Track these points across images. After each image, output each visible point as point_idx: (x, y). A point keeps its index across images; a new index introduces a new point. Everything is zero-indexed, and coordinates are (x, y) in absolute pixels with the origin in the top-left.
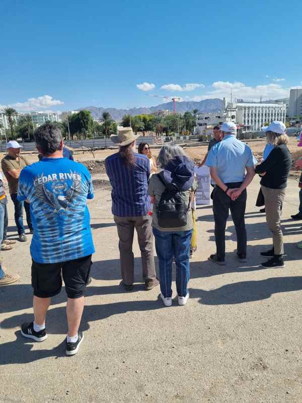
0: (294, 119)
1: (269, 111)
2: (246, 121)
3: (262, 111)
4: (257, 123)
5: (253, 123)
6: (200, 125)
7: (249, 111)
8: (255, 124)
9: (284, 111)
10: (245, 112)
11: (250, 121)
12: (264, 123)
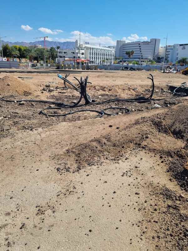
0: (119, 59)
1: (105, 52)
2: (91, 57)
3: (101, 52)
4: (98, 60)
5: (96, 59)
6: (61, 57)
7: (93, 51)
8: (97, 60)
9: (114, 53)
10: (90, 51)
11: (93, 58)
12: (102, 60)
